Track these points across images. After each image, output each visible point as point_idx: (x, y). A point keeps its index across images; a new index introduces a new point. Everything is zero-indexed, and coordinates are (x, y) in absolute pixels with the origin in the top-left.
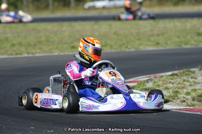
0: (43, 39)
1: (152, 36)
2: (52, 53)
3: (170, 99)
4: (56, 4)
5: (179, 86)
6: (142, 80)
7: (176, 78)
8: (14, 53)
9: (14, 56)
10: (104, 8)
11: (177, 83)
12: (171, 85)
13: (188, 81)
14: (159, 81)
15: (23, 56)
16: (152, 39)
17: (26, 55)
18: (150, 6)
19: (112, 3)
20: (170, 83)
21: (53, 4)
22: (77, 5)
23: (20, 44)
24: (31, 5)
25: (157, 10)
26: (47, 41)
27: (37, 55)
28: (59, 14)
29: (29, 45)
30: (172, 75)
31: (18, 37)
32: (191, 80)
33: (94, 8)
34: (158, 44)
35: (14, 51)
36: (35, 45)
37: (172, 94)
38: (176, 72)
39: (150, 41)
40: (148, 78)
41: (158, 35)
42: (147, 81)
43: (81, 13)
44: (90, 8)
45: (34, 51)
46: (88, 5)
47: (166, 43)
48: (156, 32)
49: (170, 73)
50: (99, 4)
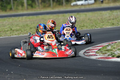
1: (110, 20)
4: (55, 4)
6: (105, 45)
10: (82, 5)
14: (115, 45)
16: (110, 21)
18: (108, 3)
19: (87, 2)
21: (53, 4)
22: (67, 4)
24: (40, 5)
25: (112, 5)
28: (56, 10)
31: (34, 23)
33: (77, 5)
34: (113, 24)
35: (31, 32)
39: (109, 23)
40: (108, 44)
42: (108, 46)
43: (69, 9)
44: (74, 5)
46: (72, 4)
47: (118, 24)
48: (112, 18)
50: (79, 3)
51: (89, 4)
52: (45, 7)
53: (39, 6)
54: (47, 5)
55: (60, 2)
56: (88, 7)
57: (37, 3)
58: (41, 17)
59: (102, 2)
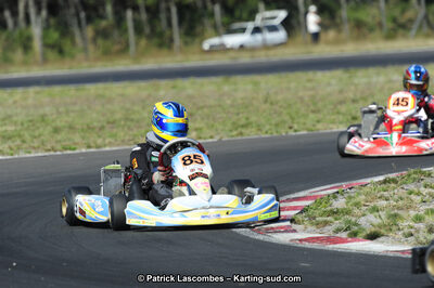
0: (118, 116)
1: (342, 102)
3: (383, 231)
4: (143, 42)
5: (400, 203)
6: (323, 193)
7: (394, 188)
8: (59, 147)
9: (58, 153)
10: (242, 47)
11: (396, 197)
12: (384, 203)
13: (418, 194)
14: (359, 194)
15: (77, 151)
16: (343, 109)
17: (84, 150)
18: (337, 42)
20: (380, 198)
21: (137, 44)
22: (186, 43)
23: (71, 128)
24: (91, 48)
25: (350, 49)
26: (127, 119)
27: (107, 149)
28: (149, 64)
29: (90, 128)
30: (385, 182)
31: (67, 112)
32: (425, 191)
33: (223, 49)
34: (354, 118)
35: (57, 142)
36: (102, 128)
37: (386, 221)
38: (391, 176)
39: (338, 113)
40: (336, 190)
41: (354, 101)
42: (335, 196)
43: (194, 61)
44: (213, 50)
45: (99, 141)
48: (351, 95)
49: (381, 178)
50: (232, 40)
51: (266, 47)
52: (107, 54)
53: (85, 50)
54: (117, 47)
55: (161, 35)
56: (262, 57)
57: (78, 39)
58: (92, 89)
59: (316, 36)
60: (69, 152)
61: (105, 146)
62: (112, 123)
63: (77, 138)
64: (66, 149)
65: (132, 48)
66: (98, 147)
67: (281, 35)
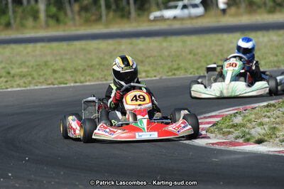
0: (95, 62)
2: (106, 80)
3: (266, 138)
4: (111, 14)
5: (278, 120)
6: (227, 113)
7: (274, 110)
8: (56, 82)
9: (56, 86)
10: (175, 18)
11: (275, 116)
12: (267, 120)
14: (251, 114)
15: (68, 85)
17: (72, 85)
18: (236, 15)
19: (186, 12)
20: (265, 116)
21: (107, 15)
22: (139, 15)
23: (64, 70)
24: (77, 18)
25: (245, 19)
26: (100, 64)
27: (88, 83)
28: (115, 29)
29: (76, 70)
30: (268, 106)
31: (62, 60)
33: (162, 19)
35: (56, 79)
36: (84, 70)
37: (268, 132)
38: (272, 102)
40: (236, 111)
42: (235, 115)
43: (144, 27)
44: (156, 19)
45: (82, 79)
46: (152, 17)
49: (265, 104)
50: (169, 13)
51: (190, 17)
52: (87, 22)
53: (73, 19)
54: (94, 17)
55: (122, 9)
56: (188, 24)
57: (69, 12)
58: (78, 44)
60: (62, 85)
61: (86, 81)
62: (91, 67)
63: (68, 76)
64: (60, 83)
65: (104, 18)
66: (81, 83)
67: (200, 10)
